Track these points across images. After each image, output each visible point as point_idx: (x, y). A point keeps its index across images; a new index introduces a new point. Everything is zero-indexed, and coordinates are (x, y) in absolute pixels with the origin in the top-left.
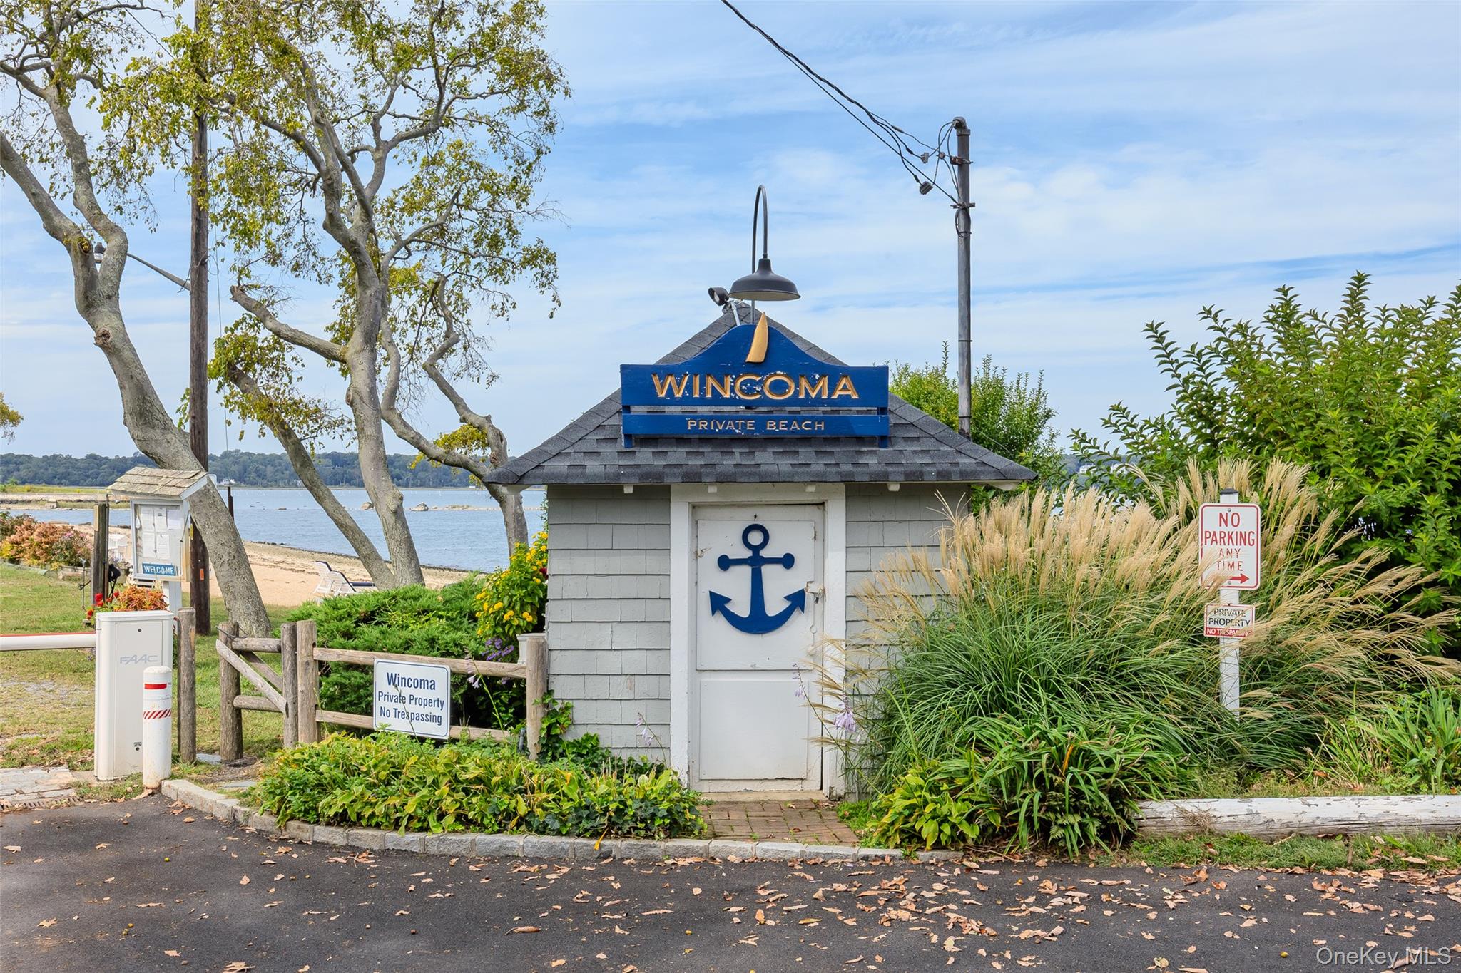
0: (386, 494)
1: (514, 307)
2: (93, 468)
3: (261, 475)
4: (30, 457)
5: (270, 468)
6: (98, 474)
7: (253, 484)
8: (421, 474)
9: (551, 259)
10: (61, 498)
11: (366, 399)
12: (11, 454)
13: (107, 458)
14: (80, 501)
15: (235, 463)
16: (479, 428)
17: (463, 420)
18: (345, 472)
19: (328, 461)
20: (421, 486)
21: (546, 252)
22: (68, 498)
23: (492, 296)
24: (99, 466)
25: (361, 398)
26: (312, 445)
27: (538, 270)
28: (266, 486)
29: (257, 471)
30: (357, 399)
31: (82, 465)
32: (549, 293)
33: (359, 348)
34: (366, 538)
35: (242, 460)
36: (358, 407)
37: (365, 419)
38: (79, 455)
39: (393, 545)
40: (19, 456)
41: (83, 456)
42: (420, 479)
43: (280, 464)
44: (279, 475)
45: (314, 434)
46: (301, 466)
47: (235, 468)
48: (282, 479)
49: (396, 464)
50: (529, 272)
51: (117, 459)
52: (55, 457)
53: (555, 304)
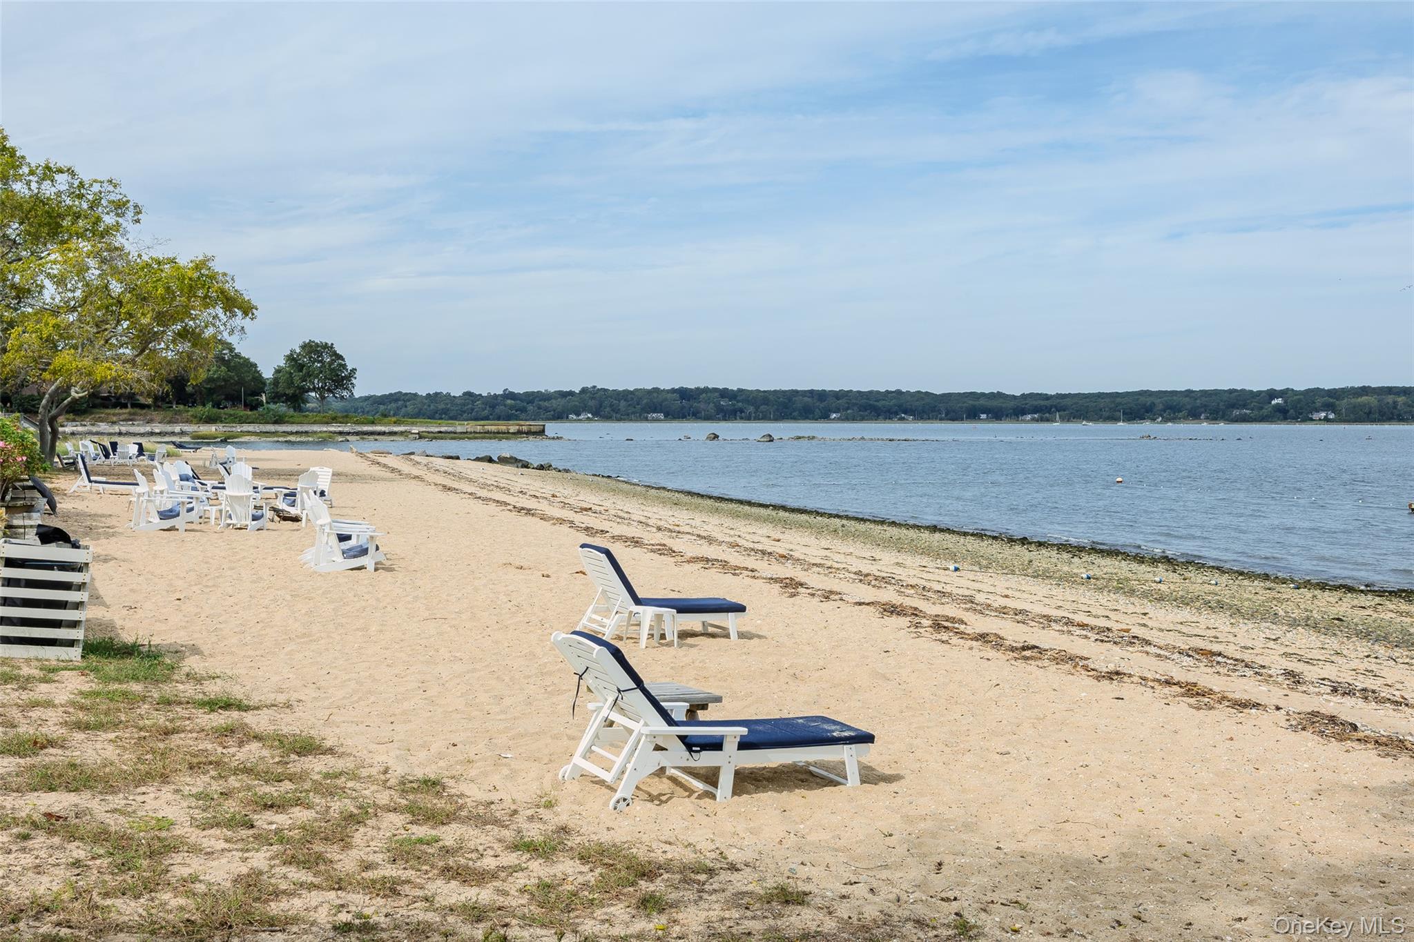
2: (468, 404)
3: (615, 410)
4: (415, 395)
5: (623, 403)
6: (473, 410)
7: (607, 418)
8: (763, 408)
10: (424, 430)
12: (400, 392)
13: (480, 395)
14: (440, 432)
15: (592, 398)
18: (691, 406)
19: (676, 396)
20: (762, 419)
22: (429, 430)
24: (473, 402)
28: (619, 420)
29: (611, 406)
31: (459, 402)
35: (597, 395)
38: (457, 392)
40: (406, 394)
41: (460, 394)
42: (762, 412)
43: (632, 399)
44: (631, 410)
47: (591, 403)
48: (634, 413)
49: (738, 398)
51: (489, 396)
52: (436, 394)
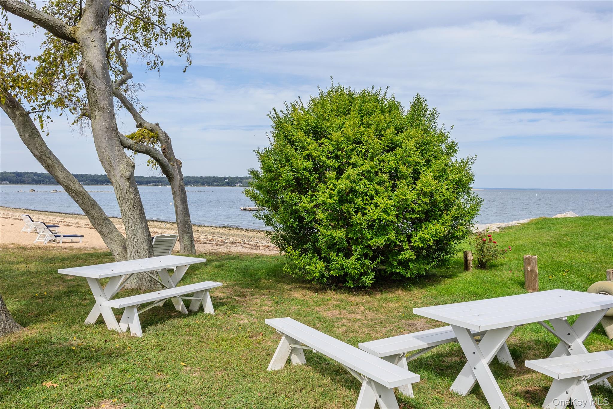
0: (119, 162)
1: (162, 64)
9: (188, 34)
11: (99, 74)
16: (152, 131)
17: (140, 126)
20: (52, 184)
21: (185, 30)
23: (148, 55)
25: (95, 73)
26: (40, 117)
27: (181, 39)
30: (90, 73)
32: (185, 56)
33: (90, 28)
34: (95, 202)
36: (92, 80)
37: (99, 93)
39: (126, 207)
45: (43, 109)
46: (30, 136)
50: (176, 40)
53: (188, 63)
